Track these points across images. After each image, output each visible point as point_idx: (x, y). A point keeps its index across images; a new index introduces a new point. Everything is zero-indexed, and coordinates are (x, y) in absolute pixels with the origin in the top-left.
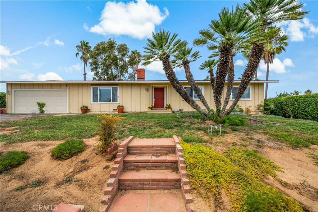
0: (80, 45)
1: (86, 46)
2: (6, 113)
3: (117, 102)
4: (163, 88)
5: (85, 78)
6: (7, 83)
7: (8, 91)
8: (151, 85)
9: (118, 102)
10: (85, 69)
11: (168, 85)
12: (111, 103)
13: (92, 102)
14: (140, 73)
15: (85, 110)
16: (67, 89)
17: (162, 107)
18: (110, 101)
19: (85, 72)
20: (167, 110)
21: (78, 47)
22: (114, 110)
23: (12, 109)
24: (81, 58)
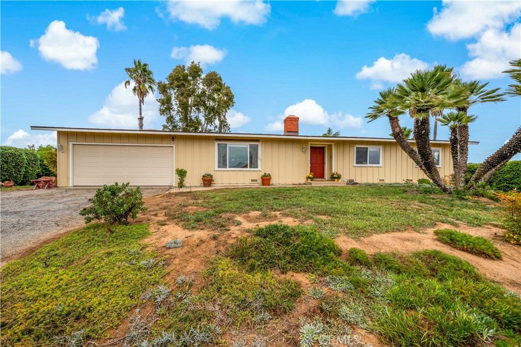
0: (132, 66)
1: (144, 70)
2: (56, 186)
3: (257, 167)
4: (323, 148)
5: (141, 125)
6: (59, 133)
7: (61, 147)
8: (310, 143)
9: (259, 168)
10: (140, 109)
11: (333, 144)
12: (248, 169)
13: (217, 168)
14: (292, 123)
15: (208, 180)
16: (174, 146)
17: (322, 176)
18: (246, 166)
19: (141, 114)
20: (334, 180)
21: (128, 70)
22: (252, 180)
23: (68, 178)
24: (134, 89)
